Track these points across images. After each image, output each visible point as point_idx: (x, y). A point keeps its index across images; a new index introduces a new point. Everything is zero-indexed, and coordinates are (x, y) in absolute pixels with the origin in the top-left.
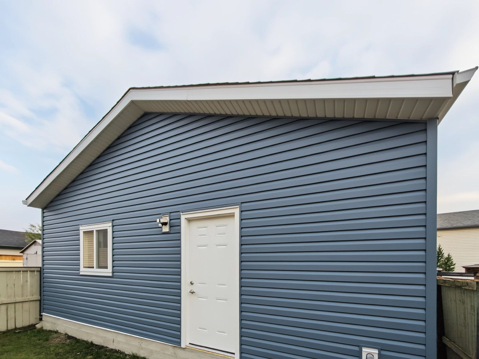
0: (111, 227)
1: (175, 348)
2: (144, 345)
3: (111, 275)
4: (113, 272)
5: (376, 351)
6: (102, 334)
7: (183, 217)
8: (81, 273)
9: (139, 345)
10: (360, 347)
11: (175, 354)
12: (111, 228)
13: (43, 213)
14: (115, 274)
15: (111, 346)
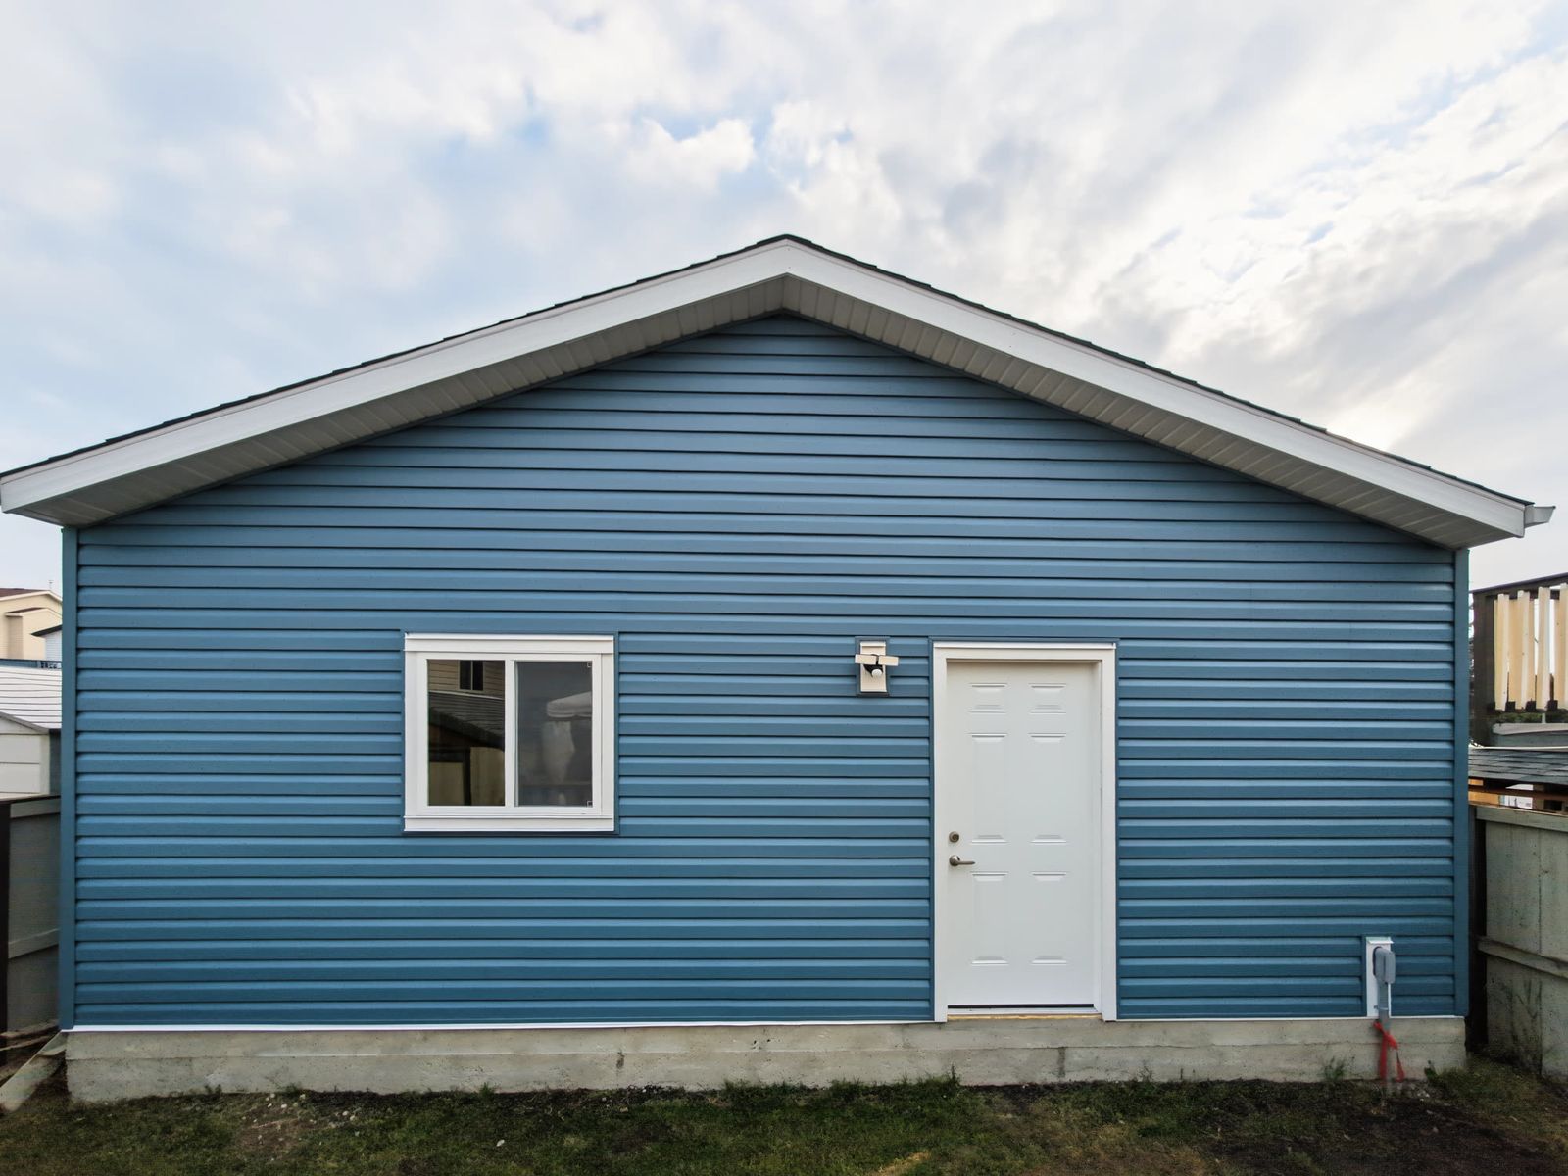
0: (612, 657)
1: (908, 1030)
2: (778, 1045)
3: (610, 827)
4: (618, 817)
5: (1389, 941)
6: (546, 1048)
7: (941, 654)
8: (409, 827)
9: (756, 1050)
10: (1361, 939)
11: (907, 1046)
12: (611, 660)
13: (80, 546)
14: (625, 822)
15: (608, 1081)
